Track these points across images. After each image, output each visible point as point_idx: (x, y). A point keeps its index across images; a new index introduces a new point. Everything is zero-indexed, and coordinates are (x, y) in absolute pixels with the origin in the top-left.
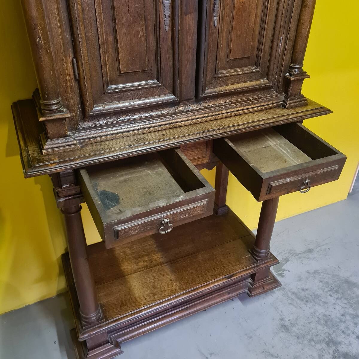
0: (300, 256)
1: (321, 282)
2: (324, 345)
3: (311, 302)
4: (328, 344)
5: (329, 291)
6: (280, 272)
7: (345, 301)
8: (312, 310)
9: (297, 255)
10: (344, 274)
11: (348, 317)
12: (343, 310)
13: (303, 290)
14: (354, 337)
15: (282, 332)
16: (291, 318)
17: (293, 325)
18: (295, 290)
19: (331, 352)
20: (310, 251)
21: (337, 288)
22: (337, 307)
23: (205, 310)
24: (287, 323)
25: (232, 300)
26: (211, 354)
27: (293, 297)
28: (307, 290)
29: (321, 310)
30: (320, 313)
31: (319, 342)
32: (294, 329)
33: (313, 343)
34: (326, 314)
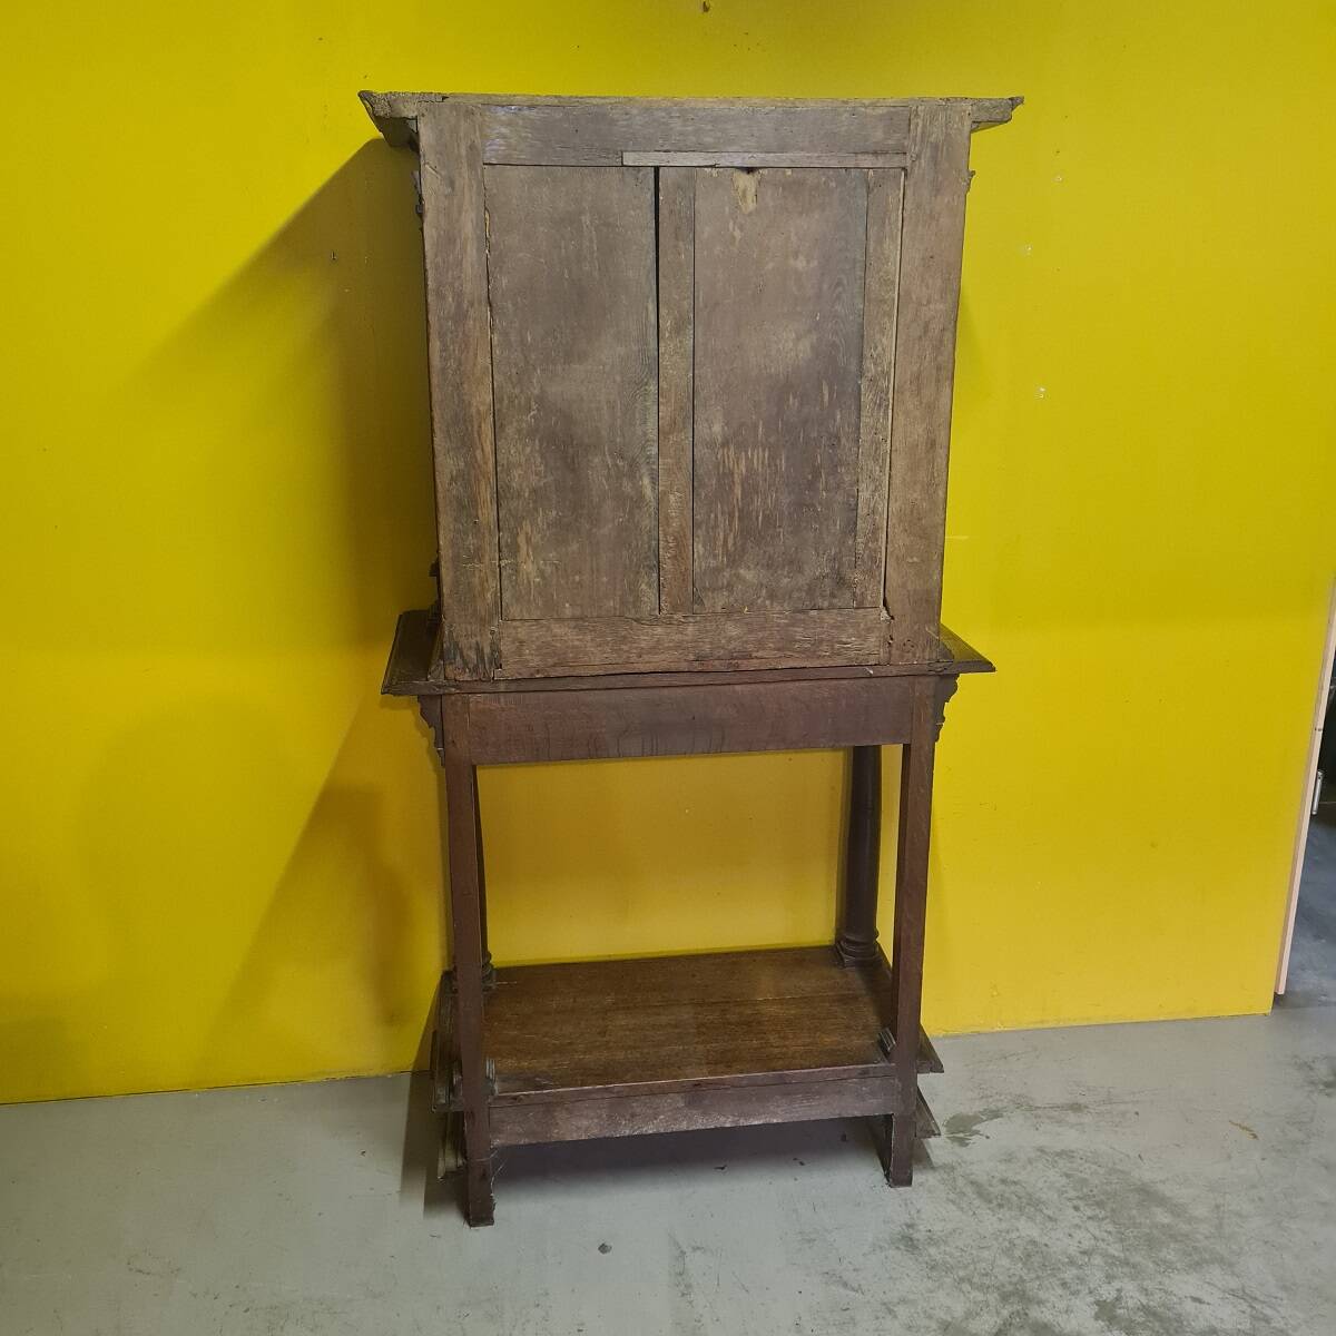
0: (1039, 1112)
1: (1068, 1176)
2: (993, 1298)
3: (1010, 1209)
4: (1005, 1298)
5: (1078, 1198)
6: (961, 1135)
7: (1110, 1228)
8: (1004, 1226)
9: (1031, 1108)
10: (1146, 1174)
11: (1097, 1260)
12: (1093, 1242)
13: (1003, 1181)
14: (1090, 1299)
15: (898, 1248)
16: (937, 1227)
17: (932, 1241)
18: (983, 1179)
19: (1005, 1313)
20: (1076, 1108)
21: (1102, 1197)
22: (1079, 1235)
23: (723, 1168)
24: (920, 1235)
25: (802, 1164)
26: (696, 1249)
27: (969, 1190)
28: (1015, 1183)
29: (1028, 1229)
30: (1023, 1234)
31: (982, 1288)
32: (932, 1250)
33: (966, 1287)
34: (1038, 1239)
